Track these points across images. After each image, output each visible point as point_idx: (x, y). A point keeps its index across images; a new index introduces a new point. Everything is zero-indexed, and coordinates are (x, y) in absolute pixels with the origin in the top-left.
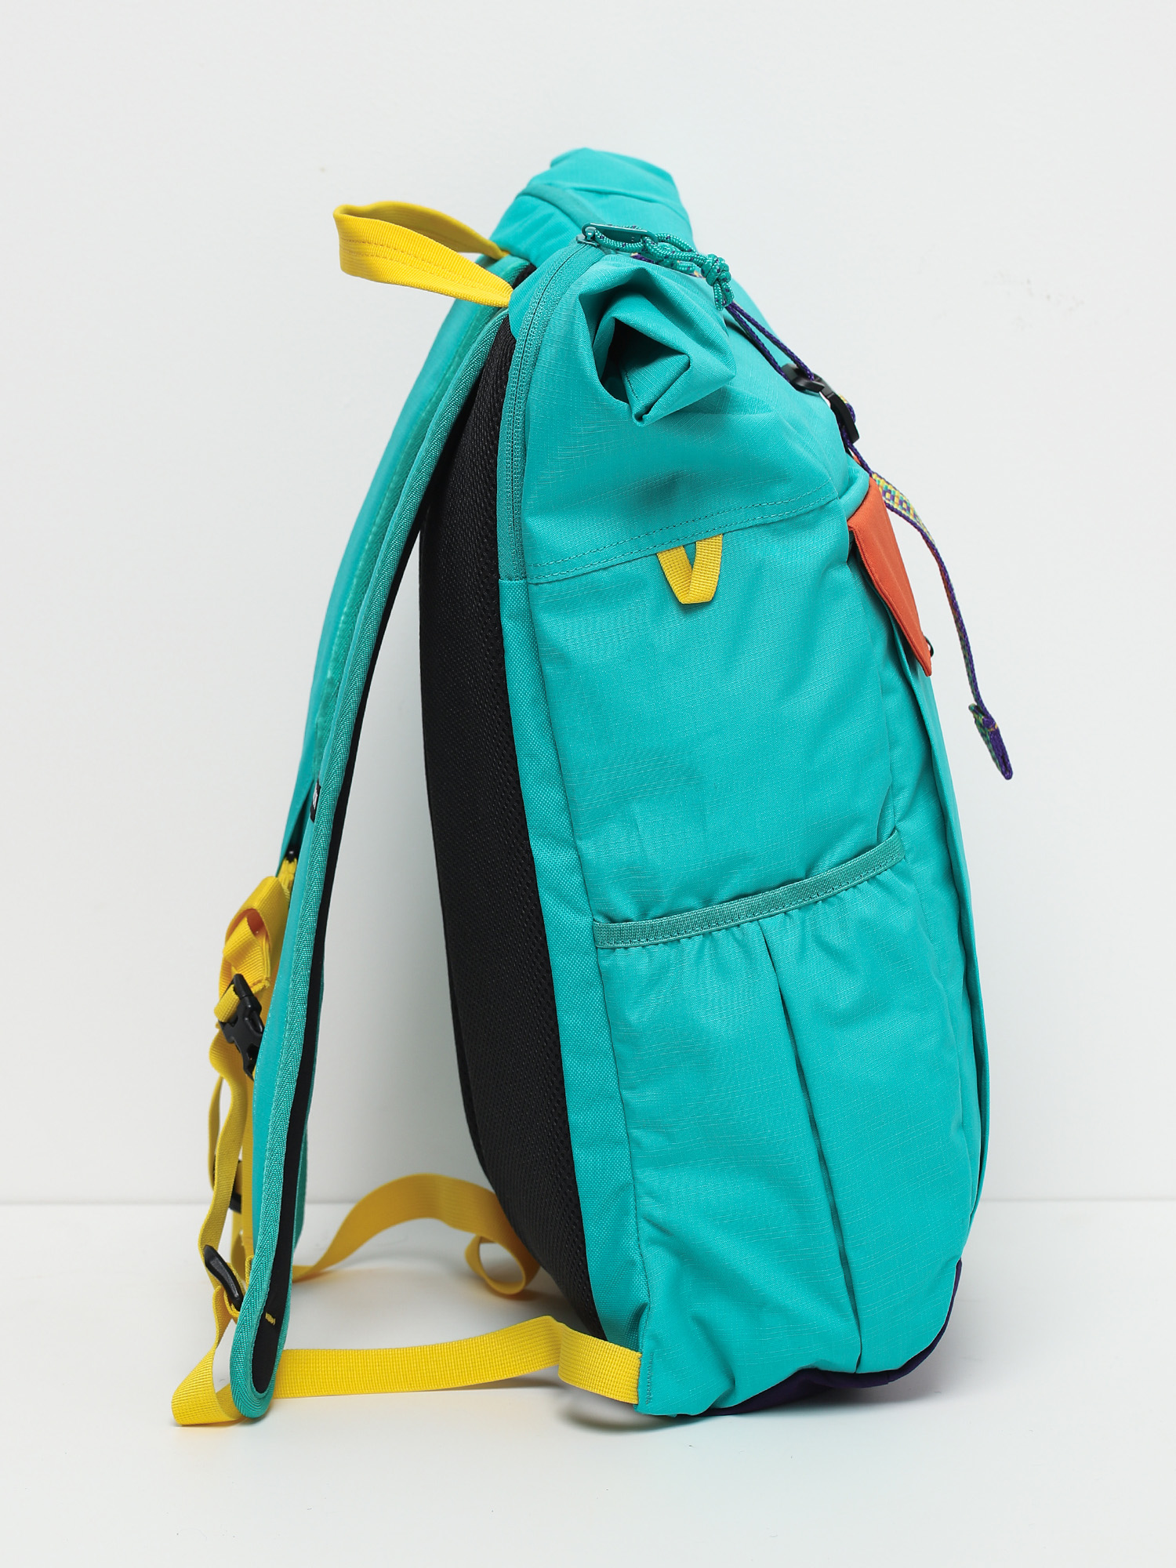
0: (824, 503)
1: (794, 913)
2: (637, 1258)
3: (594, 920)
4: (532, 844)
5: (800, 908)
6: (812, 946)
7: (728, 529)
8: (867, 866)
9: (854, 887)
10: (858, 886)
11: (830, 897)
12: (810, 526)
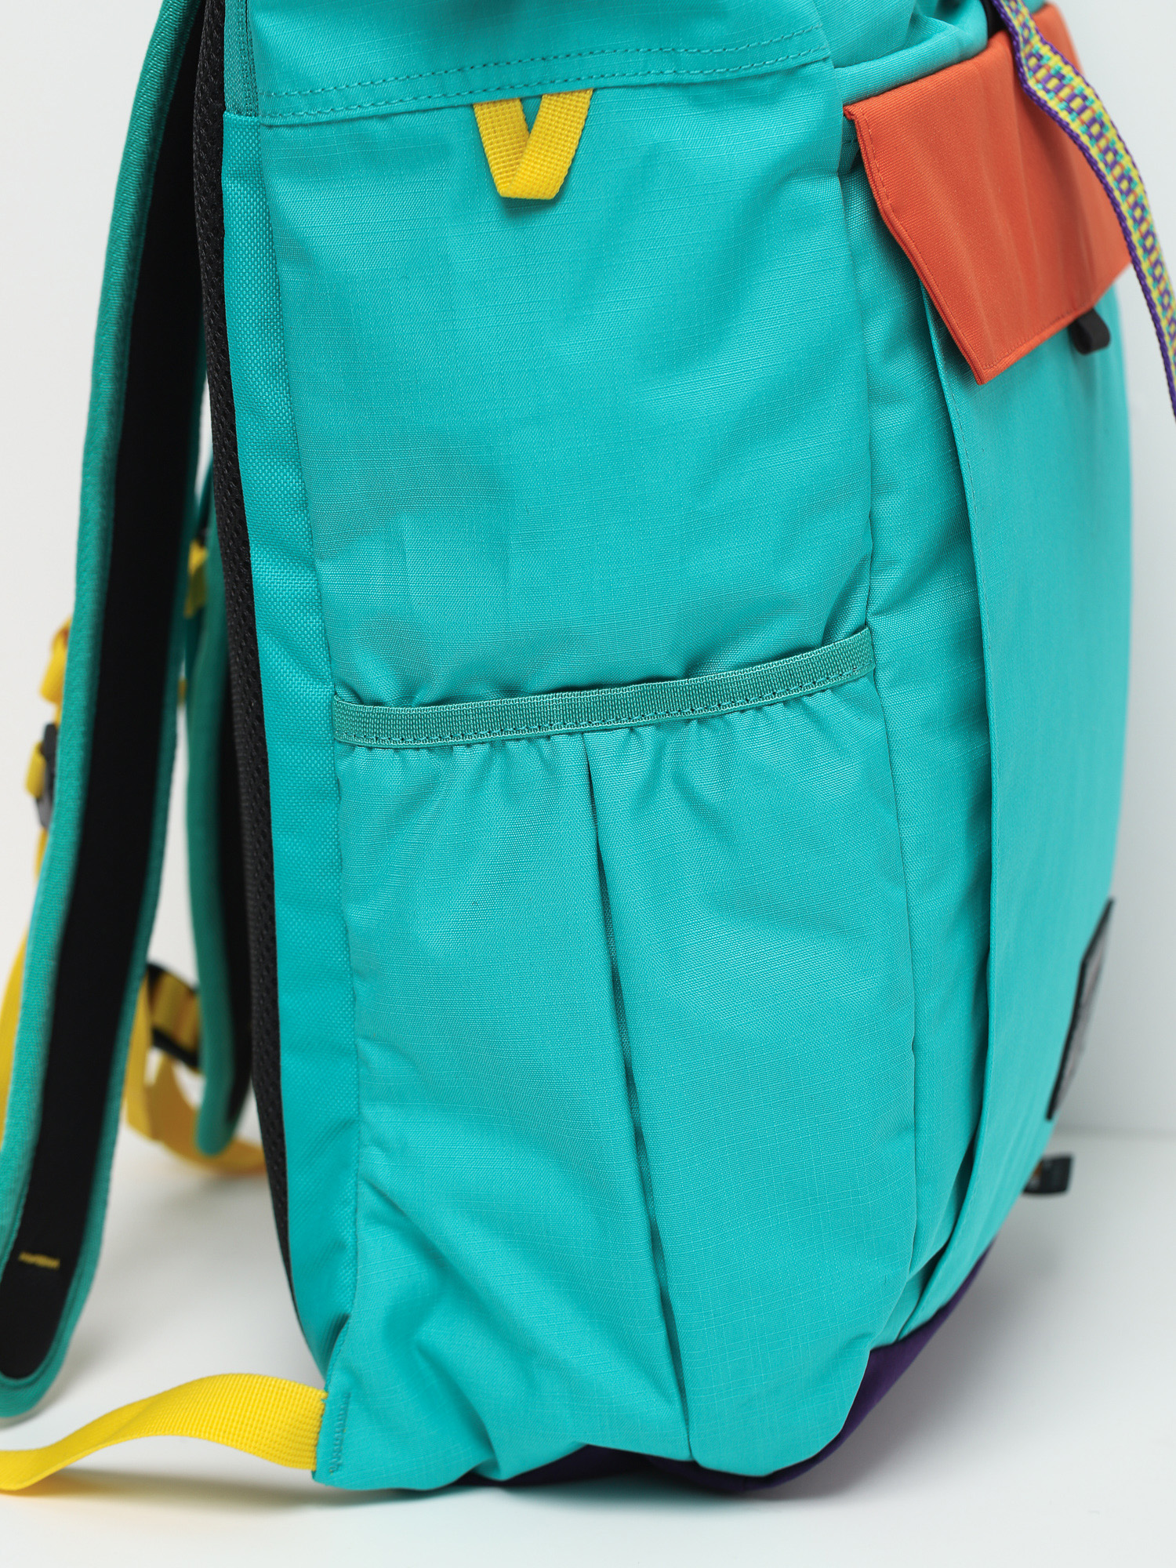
0: (792, 63)
1: (647, 733)
2: (350, 1240)
3: (336, 694)
4: (252, 554)
5: (658, 726)
6: (667, 786)
7: (602, 82)
8: (790, 679)
9: (759, 709)
10: (766, 708)
11: (713, 717)
12: (768, 100)
